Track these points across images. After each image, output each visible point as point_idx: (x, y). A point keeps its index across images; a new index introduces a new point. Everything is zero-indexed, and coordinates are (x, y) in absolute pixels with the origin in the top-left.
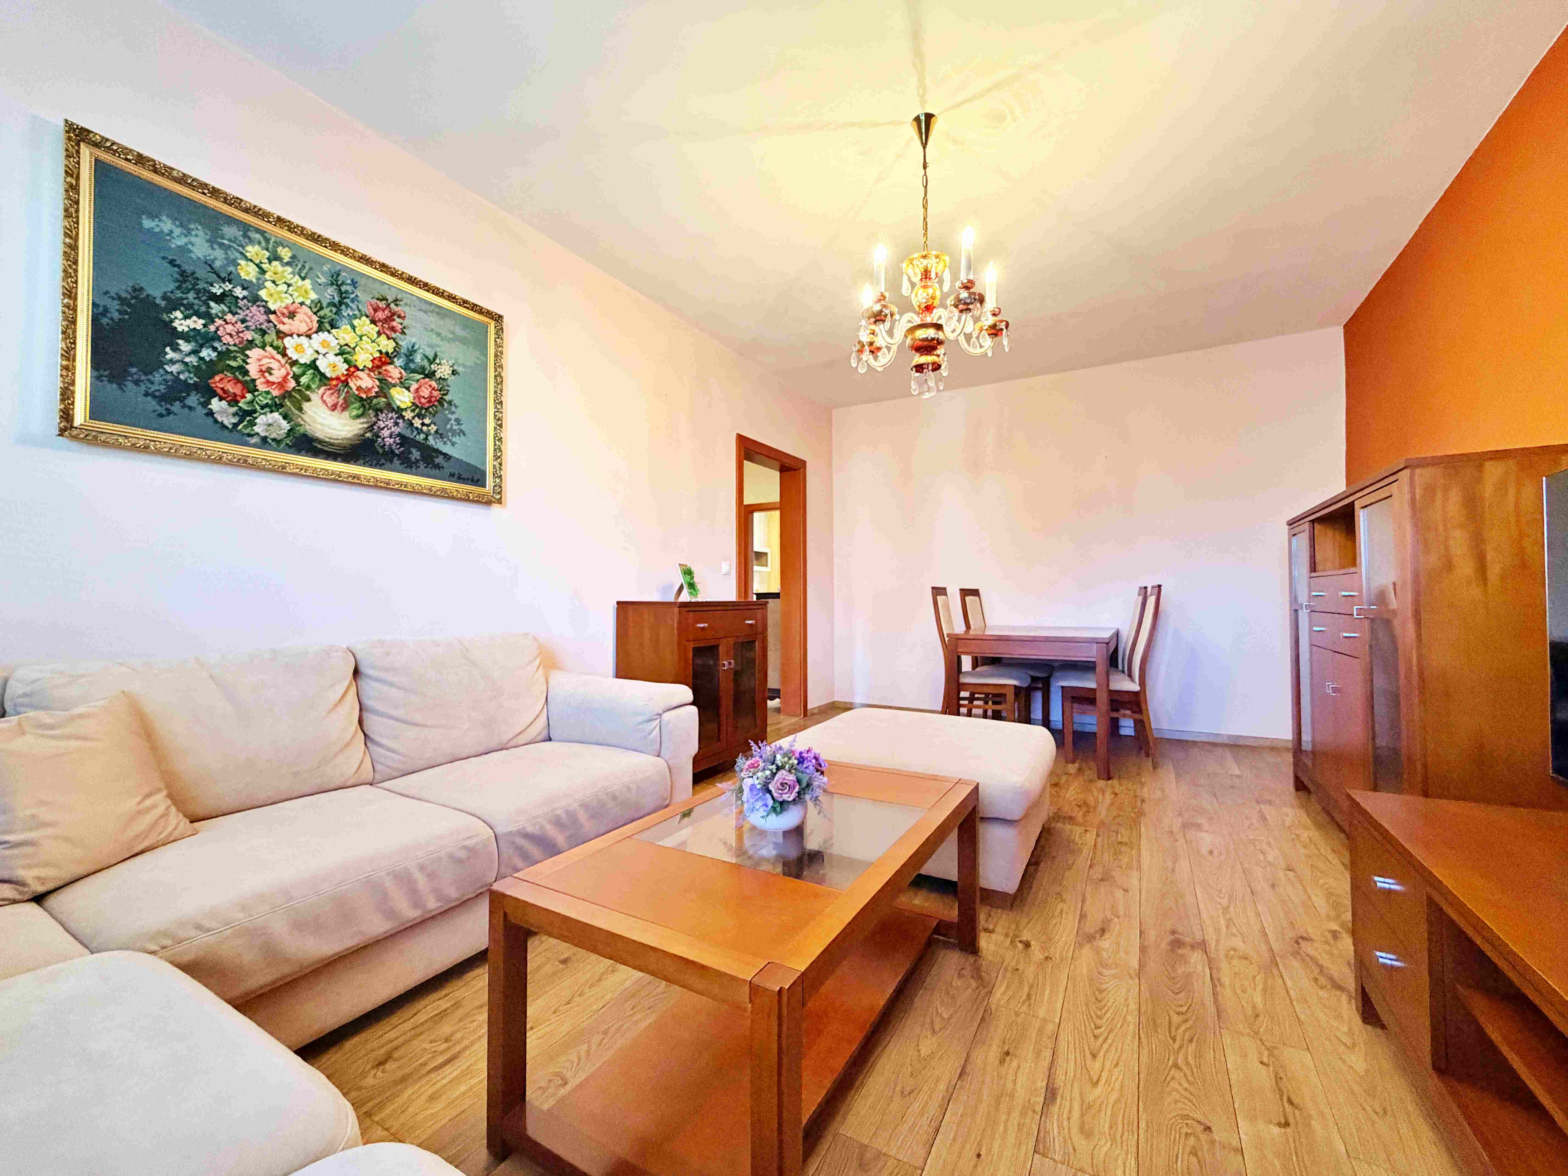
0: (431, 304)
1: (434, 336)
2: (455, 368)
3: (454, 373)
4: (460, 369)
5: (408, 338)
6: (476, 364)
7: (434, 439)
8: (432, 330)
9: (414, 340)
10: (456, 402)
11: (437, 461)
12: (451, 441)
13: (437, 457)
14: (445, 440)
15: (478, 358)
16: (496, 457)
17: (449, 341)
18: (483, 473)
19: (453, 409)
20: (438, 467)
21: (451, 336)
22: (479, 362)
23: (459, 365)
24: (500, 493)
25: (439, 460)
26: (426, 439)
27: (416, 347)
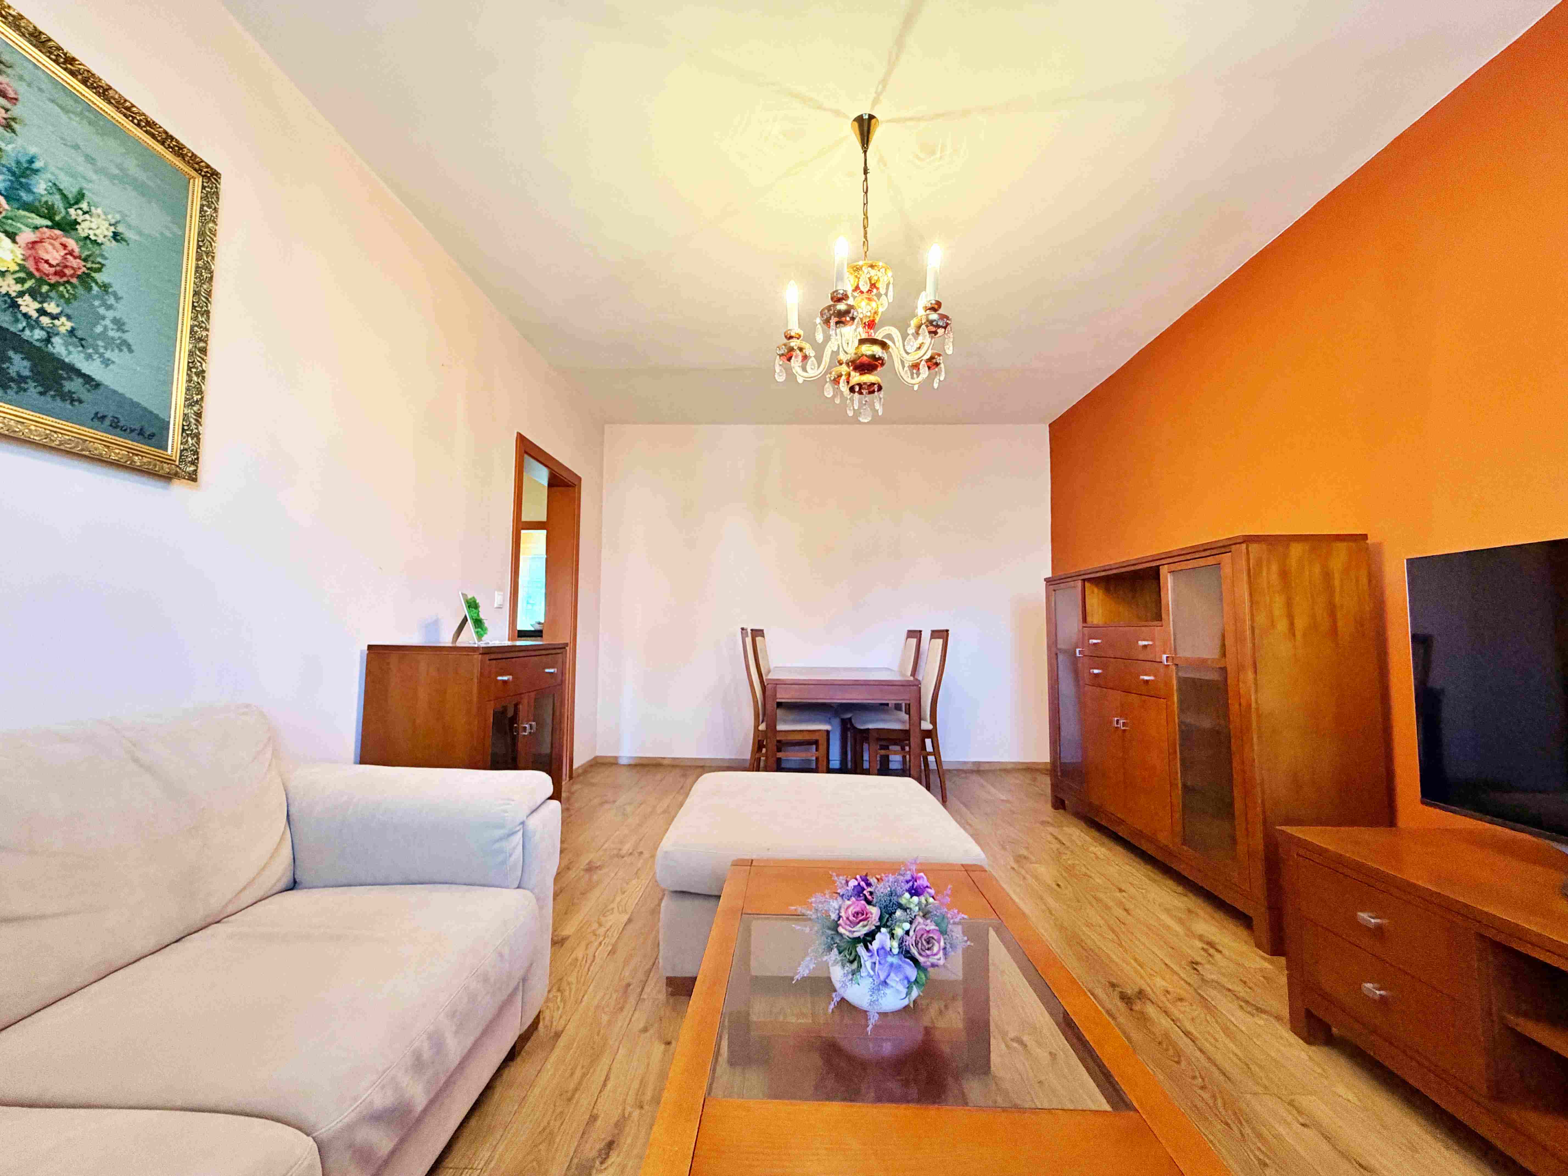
0: (77, 100)
1: (81, 159)
2: (120, 229)
3: (116, 236)
4: (128, 234)
5: (20, 141)
6: (162, 234)
7: (66, 345)
8: (76, 147)
9: (33, 150)
10: (116, 287)
11: (68, 386)
12: (101, 355)
13: (70, 379)
14: (90, 351)
15: (167, 227)
16: (190, 403)
17: (112, 178)
18: (165, 426)
19: (111, 300)
20: (71, 398)
21: (117, 172)
22: (168, 234)
23: (129, 227)
24: (195, 463)
25: (74, 385)
26: (48, 340)
27: (37, 165)
